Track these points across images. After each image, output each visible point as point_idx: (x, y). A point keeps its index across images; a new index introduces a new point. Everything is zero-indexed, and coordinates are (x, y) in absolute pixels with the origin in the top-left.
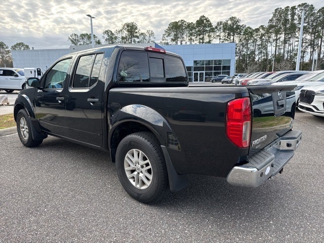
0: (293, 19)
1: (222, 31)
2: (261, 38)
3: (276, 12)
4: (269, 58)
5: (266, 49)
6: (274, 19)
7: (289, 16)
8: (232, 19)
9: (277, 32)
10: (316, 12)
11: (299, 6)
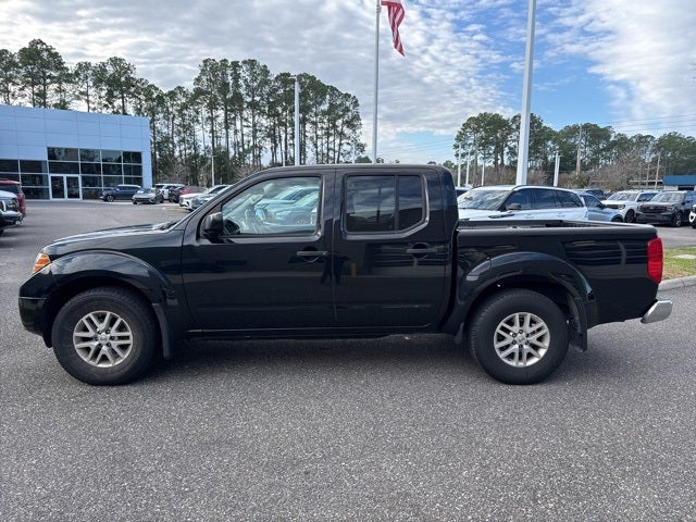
0: (237, 85)
1: (91, 84)
2: (180, 111)
3: (206, 66)
4: (202, 153)
5: (192, 134)
6: (204, 78)
7: (230, 78)
8: (115, 61)
9: (212, 106)
10: (272, 78)
11: (245, 62)
